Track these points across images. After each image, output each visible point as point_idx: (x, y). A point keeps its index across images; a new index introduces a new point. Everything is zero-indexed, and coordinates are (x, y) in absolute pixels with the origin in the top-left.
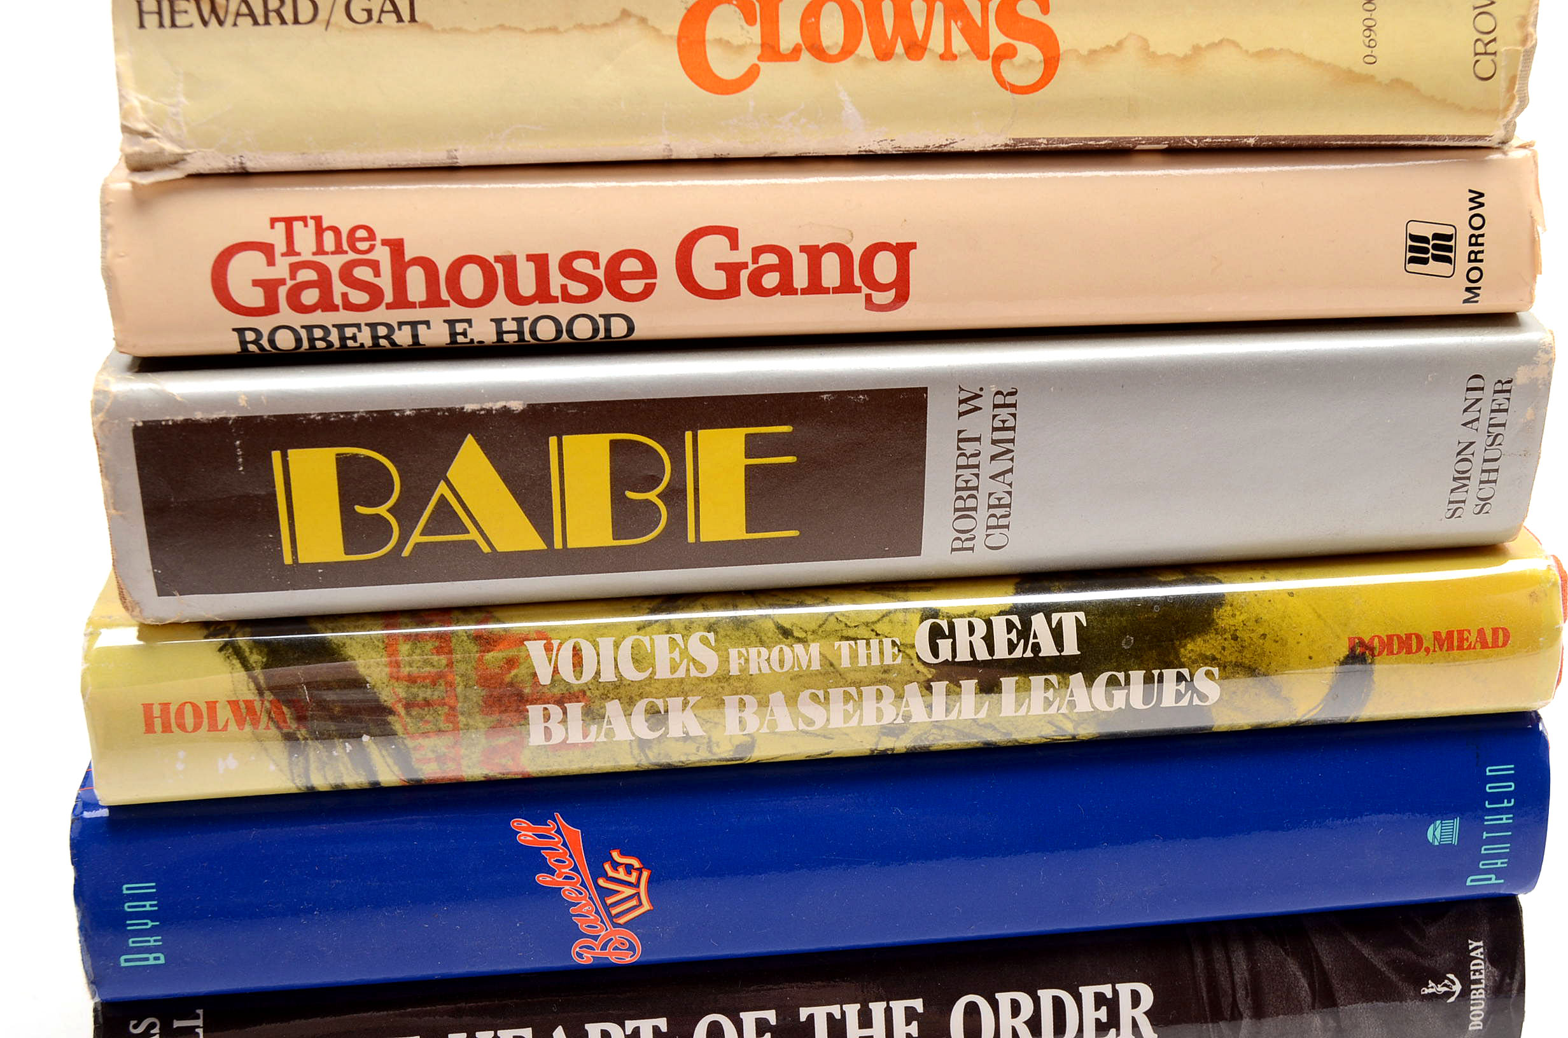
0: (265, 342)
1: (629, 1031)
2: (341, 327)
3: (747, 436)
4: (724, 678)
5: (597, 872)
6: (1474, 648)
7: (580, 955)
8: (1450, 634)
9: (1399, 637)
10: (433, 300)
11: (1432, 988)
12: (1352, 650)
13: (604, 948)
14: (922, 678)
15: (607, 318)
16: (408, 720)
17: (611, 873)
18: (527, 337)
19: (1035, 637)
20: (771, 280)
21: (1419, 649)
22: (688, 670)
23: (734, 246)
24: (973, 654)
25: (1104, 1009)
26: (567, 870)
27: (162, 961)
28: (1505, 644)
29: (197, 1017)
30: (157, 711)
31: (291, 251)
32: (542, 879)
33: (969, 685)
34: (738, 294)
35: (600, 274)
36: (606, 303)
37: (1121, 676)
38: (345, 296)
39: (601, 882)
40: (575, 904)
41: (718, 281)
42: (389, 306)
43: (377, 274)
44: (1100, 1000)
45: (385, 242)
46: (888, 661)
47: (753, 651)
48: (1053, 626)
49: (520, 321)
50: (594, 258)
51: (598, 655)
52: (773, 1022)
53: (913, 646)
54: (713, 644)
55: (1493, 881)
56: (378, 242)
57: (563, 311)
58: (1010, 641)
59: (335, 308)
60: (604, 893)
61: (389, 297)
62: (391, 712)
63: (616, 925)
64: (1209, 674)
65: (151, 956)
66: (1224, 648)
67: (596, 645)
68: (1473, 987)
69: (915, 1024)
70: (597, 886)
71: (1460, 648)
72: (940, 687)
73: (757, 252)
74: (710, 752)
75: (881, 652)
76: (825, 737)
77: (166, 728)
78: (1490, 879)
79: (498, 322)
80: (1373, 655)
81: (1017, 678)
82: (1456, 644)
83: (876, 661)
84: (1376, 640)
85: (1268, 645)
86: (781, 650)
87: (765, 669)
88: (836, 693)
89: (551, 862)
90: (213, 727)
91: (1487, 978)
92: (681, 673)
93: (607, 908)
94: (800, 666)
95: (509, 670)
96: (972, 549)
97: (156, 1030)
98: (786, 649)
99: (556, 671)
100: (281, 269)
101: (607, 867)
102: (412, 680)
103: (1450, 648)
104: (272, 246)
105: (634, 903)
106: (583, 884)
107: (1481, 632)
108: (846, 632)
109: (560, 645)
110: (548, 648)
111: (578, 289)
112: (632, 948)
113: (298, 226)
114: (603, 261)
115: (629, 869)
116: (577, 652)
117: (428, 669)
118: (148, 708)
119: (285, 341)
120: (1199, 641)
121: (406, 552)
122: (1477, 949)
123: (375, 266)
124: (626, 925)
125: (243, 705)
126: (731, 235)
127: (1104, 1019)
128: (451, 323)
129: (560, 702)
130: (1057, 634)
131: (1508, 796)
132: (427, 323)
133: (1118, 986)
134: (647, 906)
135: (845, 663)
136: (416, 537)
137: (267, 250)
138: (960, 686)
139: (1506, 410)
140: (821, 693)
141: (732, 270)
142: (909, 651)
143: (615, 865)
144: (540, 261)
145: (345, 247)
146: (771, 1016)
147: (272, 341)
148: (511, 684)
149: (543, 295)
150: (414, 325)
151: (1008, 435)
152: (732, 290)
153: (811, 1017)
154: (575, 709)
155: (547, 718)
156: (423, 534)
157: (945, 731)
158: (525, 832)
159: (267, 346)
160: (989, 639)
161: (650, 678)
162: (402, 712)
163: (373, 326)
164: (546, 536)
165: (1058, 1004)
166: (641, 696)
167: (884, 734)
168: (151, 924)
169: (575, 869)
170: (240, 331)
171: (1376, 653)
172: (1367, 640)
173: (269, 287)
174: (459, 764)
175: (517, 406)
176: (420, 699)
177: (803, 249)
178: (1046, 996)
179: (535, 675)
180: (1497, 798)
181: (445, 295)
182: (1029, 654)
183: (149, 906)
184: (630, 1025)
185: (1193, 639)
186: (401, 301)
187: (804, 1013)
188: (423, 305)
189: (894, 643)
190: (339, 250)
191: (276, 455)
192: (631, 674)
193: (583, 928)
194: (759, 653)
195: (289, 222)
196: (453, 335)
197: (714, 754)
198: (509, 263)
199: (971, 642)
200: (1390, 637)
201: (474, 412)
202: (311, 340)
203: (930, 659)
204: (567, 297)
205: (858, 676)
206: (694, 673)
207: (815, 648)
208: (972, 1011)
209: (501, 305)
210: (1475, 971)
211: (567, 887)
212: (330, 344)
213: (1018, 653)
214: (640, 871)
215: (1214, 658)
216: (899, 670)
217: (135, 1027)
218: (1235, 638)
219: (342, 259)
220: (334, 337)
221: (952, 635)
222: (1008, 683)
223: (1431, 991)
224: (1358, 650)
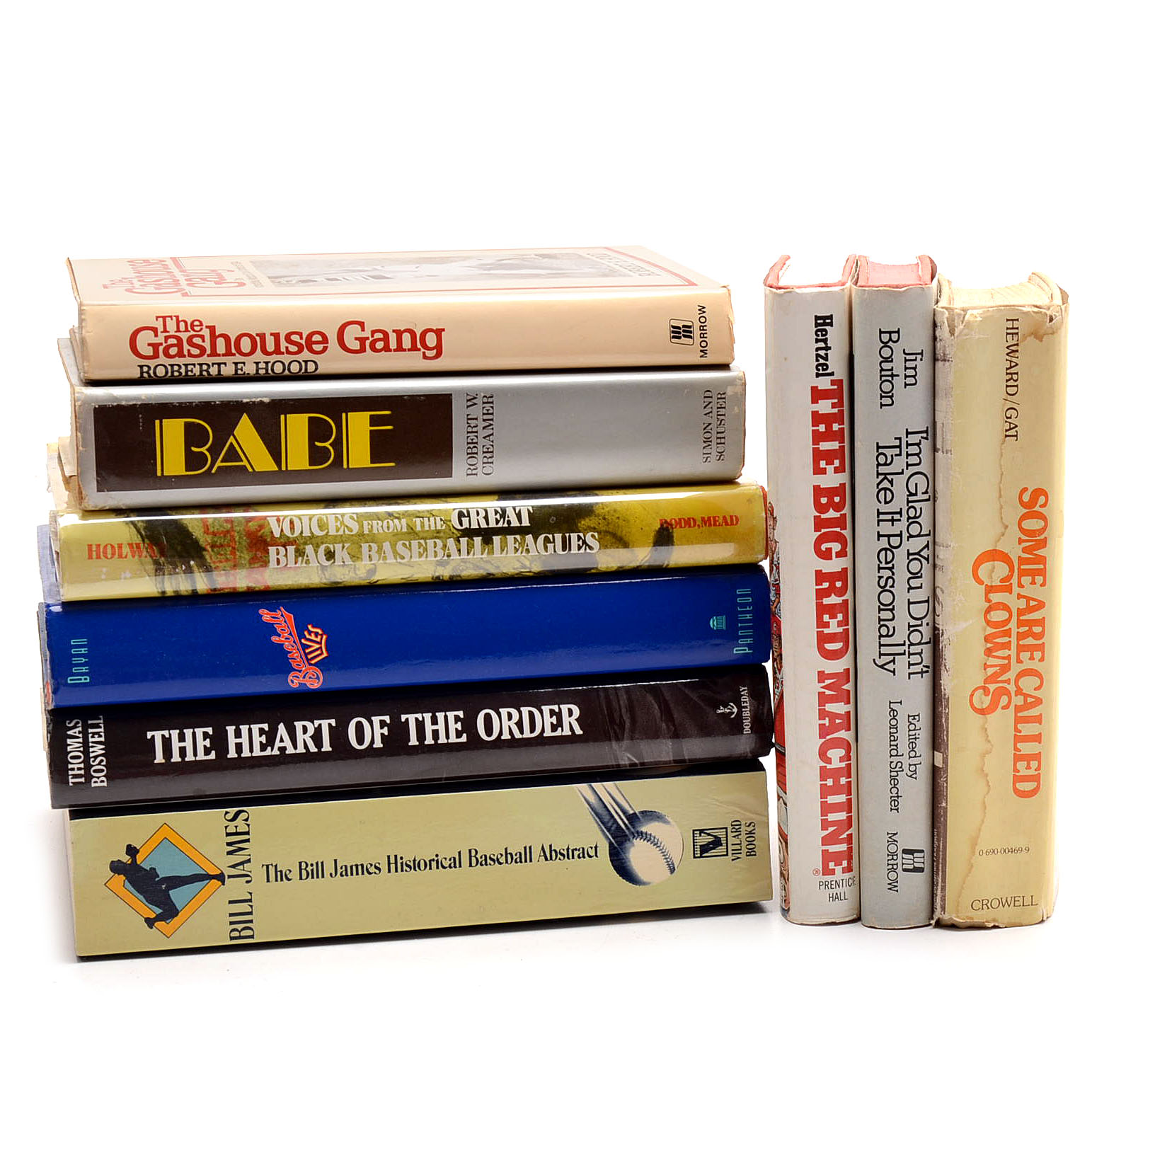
0: (151, 372)
1: (316, 726)
2: (186, 365)
3: (371, 416)
4: (361, 535)
5: (301, 636)
6: (722, 525)
7: (292, 682)
8: (709, 518)
9: (684, 519)
10: (228, 353)
11: (721, 710)
12: (662, 525)
13: (304, 677)
14: (455, 536)
15: (306, 362)
16: (212, 553)
17: (308, 636)
18: (270, 372)
19: (508, 517)
20: (380, 345)
21: (694, 526)
22: (344, 531)
23: (363, 330)
24: (479, 525)
25: (554, 717)
26: (286, 635)
27: (88, 681)
28: (737, 523)
29: (100, 719)
30: (94, 548)
31: (165, 331)
32: (274, 639)
33: (478, 540)
34: (365, 351)
35: (303, 342)
36: (306, 355)
37: (550, 536)
38: (189, 351)
39: (303, 641)
40: (290, 652)
41: (356, 345)
42: (208, 356)
43: (204, 341)
44: (552, 713)
45: (207, 327)
46: (439, 528)
47: (375, 522)
48: (517, 512)
49: (267, 363)
50: (300, 335)
51: (302, 523)
52: (388, 721)
53: (450, 521)
54: (356, 518)
55: (747, 651)
56: (204, 327)
57: (286, 359)
58: (496, 519)
59: (185, 356)
60: (305, 647)
61: (208, 352)
62: (205, 550)
63: (310, 664)
64: (593, 536)
65: (83, 678)
66: (599, 524)
67: (300, 519)
68: (743, 710)
69: (459, 723)
70: (301, 642)
71: (715, 525)
72: (464, 540)
73: (373, 332)
74: (355, 573)
75: (435, 523)
76: (409, 566)
77: (98, 557)
78: (745, 650)
79: (257, 363)
80: (673, 528)
81: (500, 537)
82: (712, 523)
83: (433, 528)
84: (673, 521)
85: (621, 522)
86: (388, 522)
87: (381, 531)
88: (415, 543)
89: (279, 630)
90: (120, 556)
91: (750, 706)
92: (341, 532)
93: (306, 655)
94: (397, 529)
95: (260, 531)
96: (476, 474)
97: (80, 725)
98: (390, 522)
99: (282, 530)
100: (161, 339)
101: (306, 633)
102: (214, 534)
103: (710, 525)
104: (157, 328)
105: (319, 652)
106: (294, 642)
107: (724, 518)
108: (418, 515)
109: (284, 520)
110: (278, 520)
111: (293, 348)
112: (318, 678)
113: (168, 320)
114: (304, 337)
115: (316, 635)
116: (292, 522)
117: (222, 529)
118: (90, 546)
119: (161, 372)
120: (587, 520)
121: (213, 471)
122: (744, 691)
123: (202, 337)
124: (316, 664)
125: (135, 546)
126: (362, 324)
127: (555, 722)
128: (236, 364)
129: (284, 546)
130: (519, 516)
131: (749, 604)
132: (225, 364)
133: (561, 706)
134: (325, 655)
135: (418, 528)
136: (219, 464)
137: (155, 330)
138: (473, 540)
139: (724, 408)
140: (407, 543)
141: (362, 341)
142: (448, 523)
143: (310, 633)
144: (276, 336)
145: (189, 329)
146: (387, 719)
147: (155, 373)
148: (261, 537)
149: (277, 351)
150: (219, 364)
151: (490, 417)
152: (362, 350)
153: (407, 719)
154: (291, 549)
155: (278, 554)
156: (222, 461)
157: (468, 565)
158: (266, 616)
159: (152, 375)
160: (486, 518)
161: (327, 534)
162: (210, 549)
163: (201, 365)
164: (278, 462)
165: (531, 715)
166: (322, 543)
167: (438, 565)
168: (84, 660)
169: (290, 634)
170: (141, 367)
171: (674, 526)
172: (669, 520)
173: (155, 346)
174: (236, 578)
175: (266, 400)
176: (218, 543)
177: (394, 331)
178: (525, 710)
179: (272, 532)
180: (743, 605)
181: (234, 351)
182: (506, 525)
183: (83, 651)
184: (317, 723)
185: (584, 518)
186: (214, 353)
187: (403, 717)
188: (223, 355)
189: (441, 520)
190: (187, 330)
191: (157, 422)
192: (317, 532)
193: (294, 665)
194: (378, 524)
195: (164, 318)
196: (236, 370)
197: (357, 575)
198: (263, 336)
199: (478, 520)
200: (680, 519)
201: (247, 403)
202: (172, 372)
203: (460, 528)
204: (288, 352)
205: (425, 535)
206: (347, 532)
207: (404, 521)
208: (488, 717)
209: (259, 355)
210: (744, 702)
211: (287, 643)
212: (181, 373)
213: (500, 525)
214: (322, 635)
215: (595, 528)
216: (444, 532)
217: (69, 723)
218: (604, 519)
219: (188, 334)
220: (183, 370)
221: (469, 516)
222: (497, 539)
223: (721, 711)
224: (665, 525)
